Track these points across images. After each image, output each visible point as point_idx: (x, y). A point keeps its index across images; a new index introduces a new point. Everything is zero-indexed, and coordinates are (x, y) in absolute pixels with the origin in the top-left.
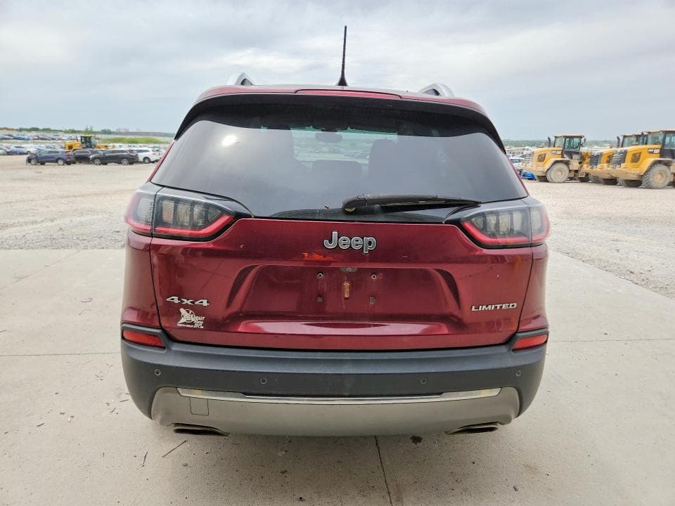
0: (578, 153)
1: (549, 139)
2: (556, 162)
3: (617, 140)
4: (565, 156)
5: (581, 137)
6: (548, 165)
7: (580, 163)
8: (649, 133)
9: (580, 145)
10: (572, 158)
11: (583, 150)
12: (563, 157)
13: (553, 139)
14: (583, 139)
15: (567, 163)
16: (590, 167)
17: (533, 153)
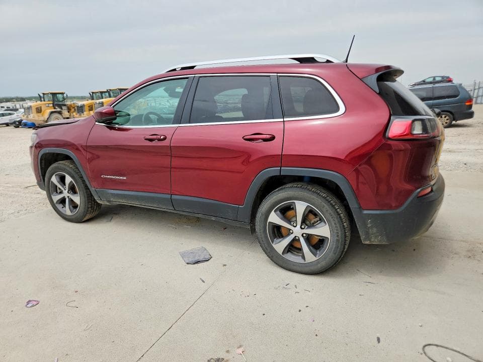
0: (65, 105)
1: (39, 95)
2: (52, 113)
3: (89, 95)
4: (56, 108)
5: (63, 94)
6: (46, 116)
7: (69, 112)
8: (110, 90)
9: (64, 99)
10: (62, 109)
11: (68, 103)
12: (55, 108)
13: (42, 95)
14: (65, 95)
15: (60, 113)
16: (78, 114)
17: (31, 107)
